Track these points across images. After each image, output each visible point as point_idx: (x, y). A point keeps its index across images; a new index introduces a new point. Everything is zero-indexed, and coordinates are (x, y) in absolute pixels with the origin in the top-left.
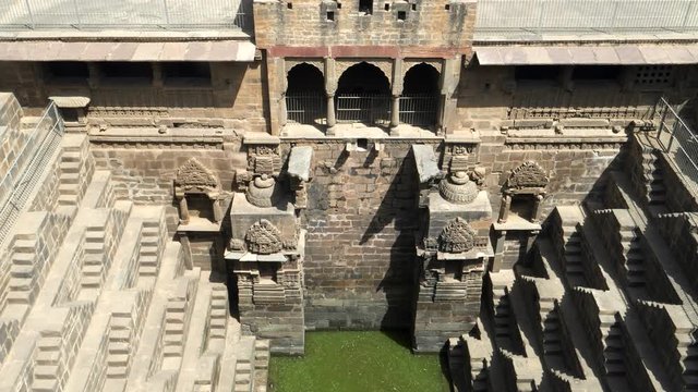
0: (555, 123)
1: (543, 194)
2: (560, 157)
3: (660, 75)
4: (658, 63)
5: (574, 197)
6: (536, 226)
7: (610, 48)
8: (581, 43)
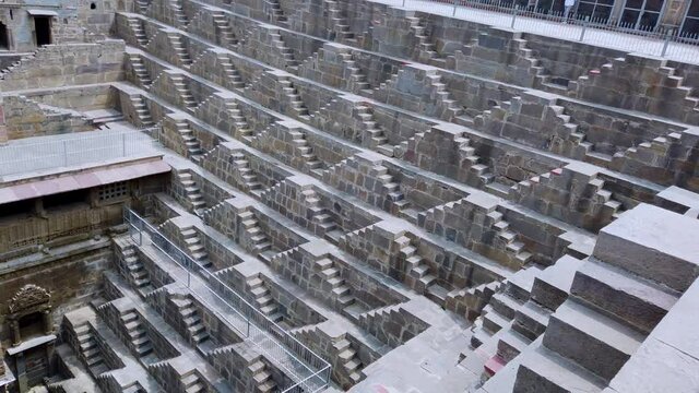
0: (40, 247)
1: (48, 309)
2: (54, 273)
3: (118, 189)
4: (113, 181)
5: (79, 301)
6: (51, 337)
7: (70, 179)
8: (42, 178)
